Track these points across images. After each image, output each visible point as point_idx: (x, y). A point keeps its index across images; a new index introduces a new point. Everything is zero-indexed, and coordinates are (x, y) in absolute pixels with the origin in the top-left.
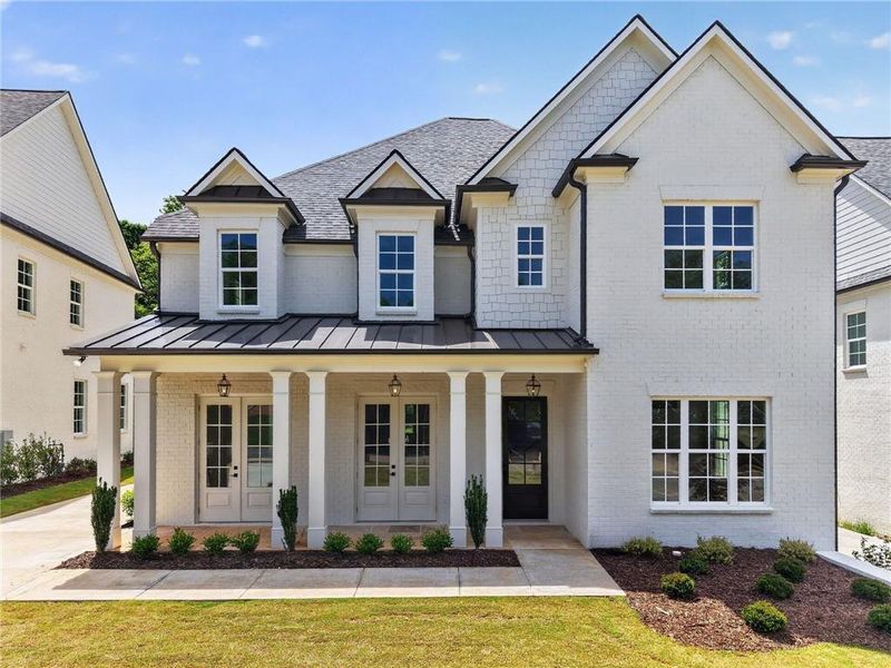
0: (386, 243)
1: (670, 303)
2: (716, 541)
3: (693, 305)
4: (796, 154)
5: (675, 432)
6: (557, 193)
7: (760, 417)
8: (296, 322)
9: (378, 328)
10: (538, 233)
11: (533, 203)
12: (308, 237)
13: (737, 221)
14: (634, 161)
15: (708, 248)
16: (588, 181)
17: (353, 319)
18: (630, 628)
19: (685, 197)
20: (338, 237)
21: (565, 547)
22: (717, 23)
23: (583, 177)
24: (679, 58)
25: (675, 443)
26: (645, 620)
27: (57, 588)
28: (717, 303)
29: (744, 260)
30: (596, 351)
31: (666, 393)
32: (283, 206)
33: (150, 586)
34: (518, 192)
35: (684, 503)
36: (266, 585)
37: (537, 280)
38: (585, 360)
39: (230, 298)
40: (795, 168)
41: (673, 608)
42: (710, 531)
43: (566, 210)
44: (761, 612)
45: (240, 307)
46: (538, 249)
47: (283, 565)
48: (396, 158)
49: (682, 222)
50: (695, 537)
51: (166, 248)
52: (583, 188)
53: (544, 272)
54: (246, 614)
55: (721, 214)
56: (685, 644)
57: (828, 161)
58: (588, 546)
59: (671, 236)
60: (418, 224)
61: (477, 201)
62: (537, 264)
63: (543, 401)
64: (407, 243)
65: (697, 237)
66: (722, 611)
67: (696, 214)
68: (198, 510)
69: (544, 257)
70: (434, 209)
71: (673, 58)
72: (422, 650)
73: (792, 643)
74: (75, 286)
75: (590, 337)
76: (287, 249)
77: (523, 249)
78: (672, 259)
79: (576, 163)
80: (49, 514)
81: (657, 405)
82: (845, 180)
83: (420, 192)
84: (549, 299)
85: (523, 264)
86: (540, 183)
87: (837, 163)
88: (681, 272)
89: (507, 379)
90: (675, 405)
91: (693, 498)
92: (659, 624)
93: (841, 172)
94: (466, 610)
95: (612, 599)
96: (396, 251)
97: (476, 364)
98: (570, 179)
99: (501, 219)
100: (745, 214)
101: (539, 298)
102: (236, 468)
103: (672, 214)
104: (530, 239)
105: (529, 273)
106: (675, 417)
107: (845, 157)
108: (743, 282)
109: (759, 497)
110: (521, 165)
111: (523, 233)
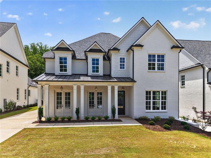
0: (93, 60)
1: (149, 73)
2: (157, 117)
3: (153, 73)
4: (172, 45)
5: (150, 97)
6: (127, 51)
7: (165, 94)
8: (75, 76)
9: (92, 77)
10: (124, 59)
11: (123, 53)
12: (77, 58)
13: (161, 58)
14: (143, 46)
15: (156, 63)
16: (134, 49)
17: (87, 75)
18: (144, 129)
19: (152, 53)
20: (83, 58)
21: (129, 119)
22: (158, 20)
23: (133, 48)
24: (151, 27)
25: (150, 99)
26: (146, 128)
27: (35, 126)
28: (158, 73)
29: (163, 65)
30: (136, 82)
31: (148, 90)
32: (73, 52)
33: (54, 126)
34: (120, 51)
35: (152, 110)
36: (76, 125)
37: (124, 68)
38: (133, 83)
39: (61, 70)
40: (172, 48)
41: (151, 126)
42: (156, 115)
43: (129, 54)
44: (166, 126)
45: (64, 72)
46: (124, 62)
47: (77, 122)
48: (95, 43)
49: (151, 57)
50: (154, 116)
51: (46, 60)
52: (133, 51)
53: (125, 66)
54: (75, 129)
55: (159, 56)
56: (154, 130)
57: (178, 47)
58: (134, 118)
59: (150, 60)
60: (100, 56)
61: (112, 52)
62: (124, 65)
63: (124, 92)
64: (98, 60)
65: (154, 60)
66: (159, 127)
67: (154, 56)
68: (55, 114)
69: (125, 63)
70: (103, 53)
71: (150, 27)
72: (110, 132)
73: (171, 130)
74: (17, 67)
75: (134, 79)
76: (72, 61)
77: (121, 62)
78: (149, 64)
79: (132, 46)
80: (19, 116)
81: (147, 92)
82: (181, 51)
83: (100, 50)
84: (126, 72)
85: (121, 65)
86: (124, 49)
87: (179, 47)
88: (151, 67)
89: (119, 87)
90: (150, 92)
91: (153, 109)
92: (149, 128)
93: (180, 49)
94: (115, 127)
95: (140, 125)
96: (95, 62)
97: (113, 84)
98: (131, 49)
99: (117, 56)
100: (163, 56)
101: (124, 71)
102: (63, 105)
103: (150, 56)
104: (122, 60)
105: (122, 67)
106: (150, 94)
107: (181, 47)
108: (162, 69)
109: (165, 109)
110: (120, 45)
111: (121, 59)
